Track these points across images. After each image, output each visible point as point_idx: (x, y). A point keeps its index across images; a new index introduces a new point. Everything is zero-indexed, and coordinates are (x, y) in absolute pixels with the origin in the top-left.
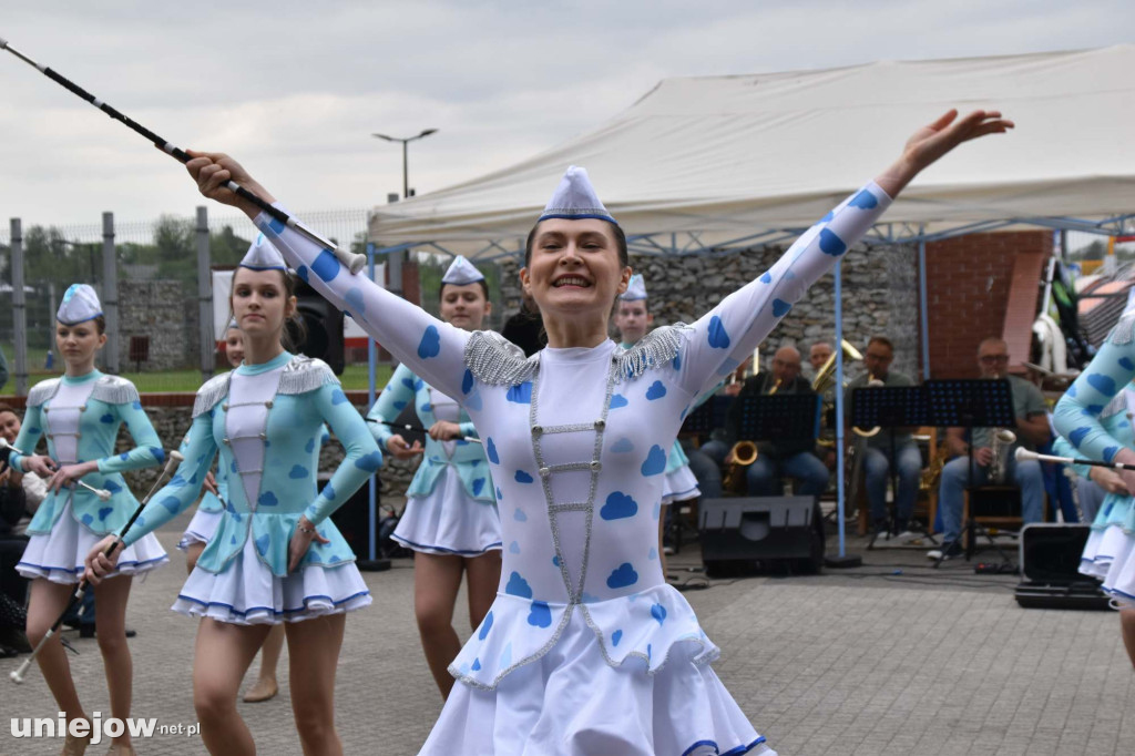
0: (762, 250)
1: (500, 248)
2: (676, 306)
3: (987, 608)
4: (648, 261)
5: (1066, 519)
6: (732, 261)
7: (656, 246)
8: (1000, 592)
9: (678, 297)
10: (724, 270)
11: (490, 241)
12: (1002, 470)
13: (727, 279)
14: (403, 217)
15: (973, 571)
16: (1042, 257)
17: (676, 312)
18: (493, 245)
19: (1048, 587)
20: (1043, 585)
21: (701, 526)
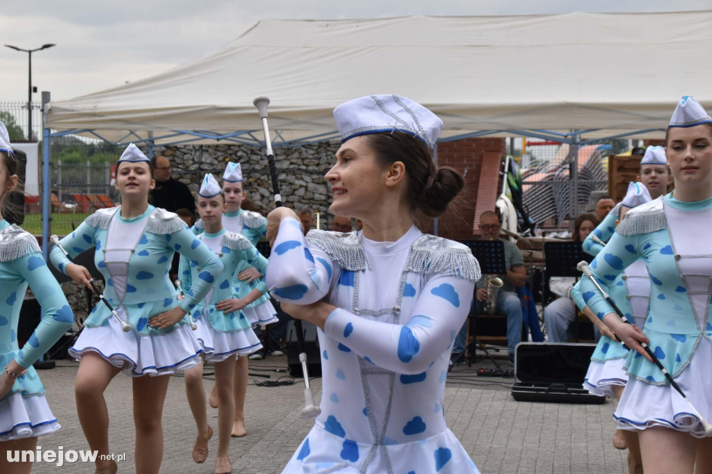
0: (317, 144)
1: (136, 135)
2: (256, 182)
3: (493, 401)
4: (237, 149)
5: (534, 340)
6: (296, 150)
7: (256, 140)
8: (498, 390)
9: (257, 175)
10: (290, 157)
11: (130, 130)
12: (493, 305)
13: (292, 163)
14: (73, 111)
15: (476, 374)
16: (500, 155)
17: (255, 186)
18: (132, 133)
19: (533, 387)
20: (531, 385)
21: (288, 339)
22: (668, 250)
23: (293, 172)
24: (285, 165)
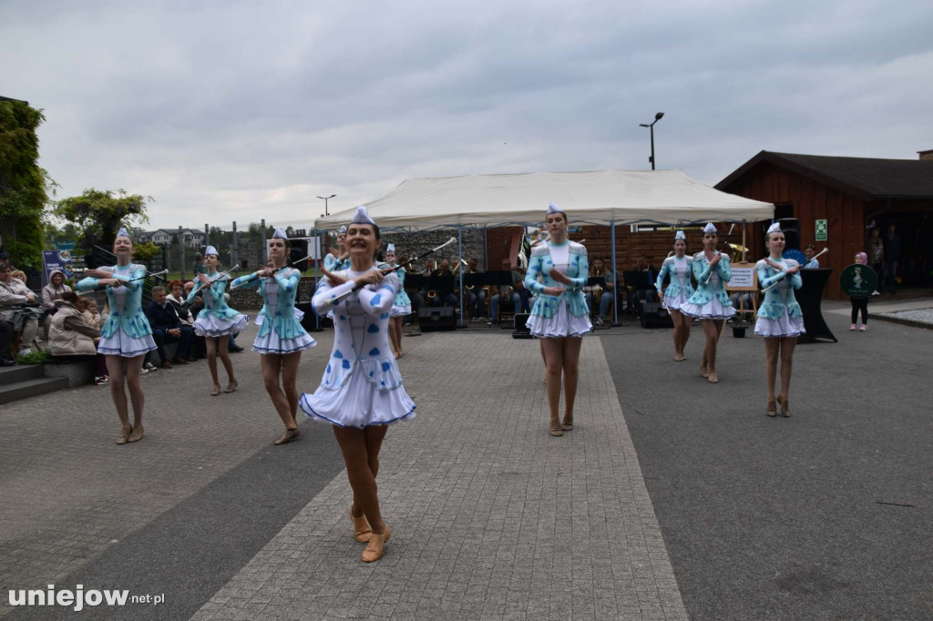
3: (504, 339)
7: (404, 230)
8: (508, 335)
14: (326, 222)
16: (520, 234)
20: (521, 332)
22: (550, 262)
23: (427, 244)
24: (424, 241)
